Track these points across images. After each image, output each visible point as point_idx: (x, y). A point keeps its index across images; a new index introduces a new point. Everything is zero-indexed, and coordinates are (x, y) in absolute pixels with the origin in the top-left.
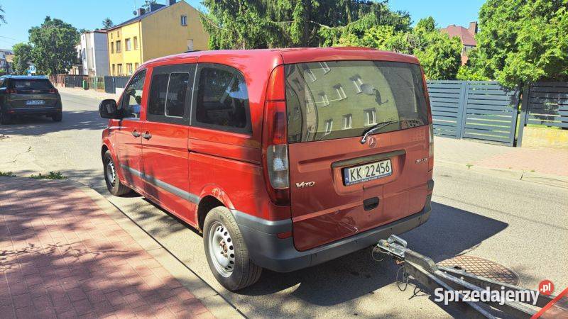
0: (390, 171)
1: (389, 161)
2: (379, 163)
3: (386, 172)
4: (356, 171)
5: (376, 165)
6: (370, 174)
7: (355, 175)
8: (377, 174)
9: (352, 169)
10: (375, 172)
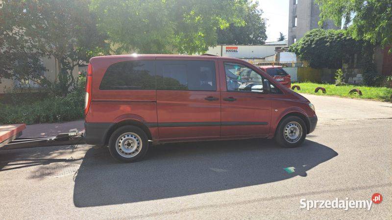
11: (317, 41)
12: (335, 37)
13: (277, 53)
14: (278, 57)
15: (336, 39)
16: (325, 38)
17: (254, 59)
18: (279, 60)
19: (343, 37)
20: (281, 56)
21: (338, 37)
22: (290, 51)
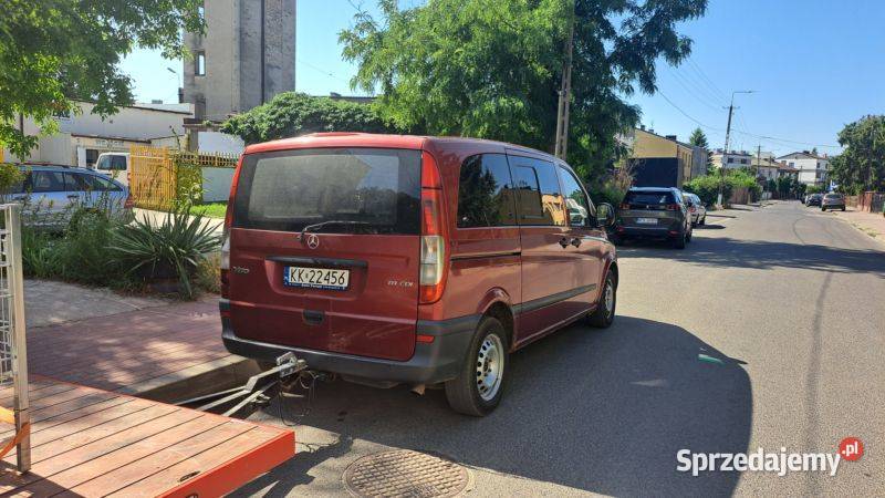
0: (346, 284)
1: (347, 273)
2: (331, 271)
3: (337, 284)
4: (297, 272)
5: (325, 271)
6: (315, 279)
7: (296, 275)
8: (325, 283)
9: (294, 268)
10: (321, 280)
11: (307, 117)
12: (343, 114)
13: (189, 131)
14: (192, 143)
15: (345, 118)
16: (321, 113)
17: (123, 140)
18: (197, 147)
19: (358, 116)
20: (200, 139)
21: (348, 116)
22: (228, 131)
